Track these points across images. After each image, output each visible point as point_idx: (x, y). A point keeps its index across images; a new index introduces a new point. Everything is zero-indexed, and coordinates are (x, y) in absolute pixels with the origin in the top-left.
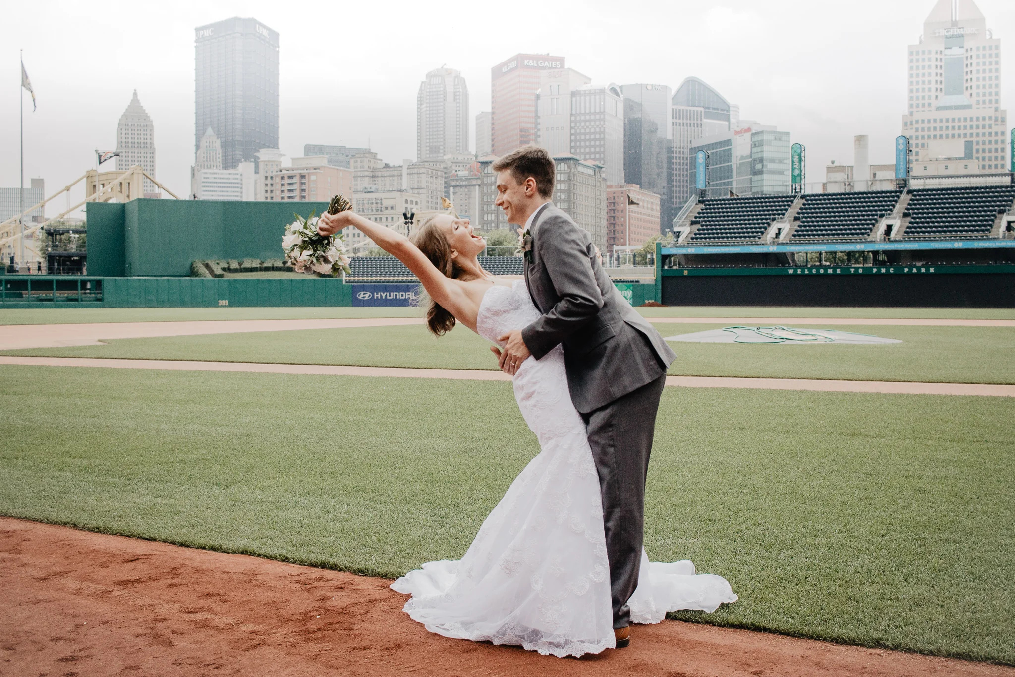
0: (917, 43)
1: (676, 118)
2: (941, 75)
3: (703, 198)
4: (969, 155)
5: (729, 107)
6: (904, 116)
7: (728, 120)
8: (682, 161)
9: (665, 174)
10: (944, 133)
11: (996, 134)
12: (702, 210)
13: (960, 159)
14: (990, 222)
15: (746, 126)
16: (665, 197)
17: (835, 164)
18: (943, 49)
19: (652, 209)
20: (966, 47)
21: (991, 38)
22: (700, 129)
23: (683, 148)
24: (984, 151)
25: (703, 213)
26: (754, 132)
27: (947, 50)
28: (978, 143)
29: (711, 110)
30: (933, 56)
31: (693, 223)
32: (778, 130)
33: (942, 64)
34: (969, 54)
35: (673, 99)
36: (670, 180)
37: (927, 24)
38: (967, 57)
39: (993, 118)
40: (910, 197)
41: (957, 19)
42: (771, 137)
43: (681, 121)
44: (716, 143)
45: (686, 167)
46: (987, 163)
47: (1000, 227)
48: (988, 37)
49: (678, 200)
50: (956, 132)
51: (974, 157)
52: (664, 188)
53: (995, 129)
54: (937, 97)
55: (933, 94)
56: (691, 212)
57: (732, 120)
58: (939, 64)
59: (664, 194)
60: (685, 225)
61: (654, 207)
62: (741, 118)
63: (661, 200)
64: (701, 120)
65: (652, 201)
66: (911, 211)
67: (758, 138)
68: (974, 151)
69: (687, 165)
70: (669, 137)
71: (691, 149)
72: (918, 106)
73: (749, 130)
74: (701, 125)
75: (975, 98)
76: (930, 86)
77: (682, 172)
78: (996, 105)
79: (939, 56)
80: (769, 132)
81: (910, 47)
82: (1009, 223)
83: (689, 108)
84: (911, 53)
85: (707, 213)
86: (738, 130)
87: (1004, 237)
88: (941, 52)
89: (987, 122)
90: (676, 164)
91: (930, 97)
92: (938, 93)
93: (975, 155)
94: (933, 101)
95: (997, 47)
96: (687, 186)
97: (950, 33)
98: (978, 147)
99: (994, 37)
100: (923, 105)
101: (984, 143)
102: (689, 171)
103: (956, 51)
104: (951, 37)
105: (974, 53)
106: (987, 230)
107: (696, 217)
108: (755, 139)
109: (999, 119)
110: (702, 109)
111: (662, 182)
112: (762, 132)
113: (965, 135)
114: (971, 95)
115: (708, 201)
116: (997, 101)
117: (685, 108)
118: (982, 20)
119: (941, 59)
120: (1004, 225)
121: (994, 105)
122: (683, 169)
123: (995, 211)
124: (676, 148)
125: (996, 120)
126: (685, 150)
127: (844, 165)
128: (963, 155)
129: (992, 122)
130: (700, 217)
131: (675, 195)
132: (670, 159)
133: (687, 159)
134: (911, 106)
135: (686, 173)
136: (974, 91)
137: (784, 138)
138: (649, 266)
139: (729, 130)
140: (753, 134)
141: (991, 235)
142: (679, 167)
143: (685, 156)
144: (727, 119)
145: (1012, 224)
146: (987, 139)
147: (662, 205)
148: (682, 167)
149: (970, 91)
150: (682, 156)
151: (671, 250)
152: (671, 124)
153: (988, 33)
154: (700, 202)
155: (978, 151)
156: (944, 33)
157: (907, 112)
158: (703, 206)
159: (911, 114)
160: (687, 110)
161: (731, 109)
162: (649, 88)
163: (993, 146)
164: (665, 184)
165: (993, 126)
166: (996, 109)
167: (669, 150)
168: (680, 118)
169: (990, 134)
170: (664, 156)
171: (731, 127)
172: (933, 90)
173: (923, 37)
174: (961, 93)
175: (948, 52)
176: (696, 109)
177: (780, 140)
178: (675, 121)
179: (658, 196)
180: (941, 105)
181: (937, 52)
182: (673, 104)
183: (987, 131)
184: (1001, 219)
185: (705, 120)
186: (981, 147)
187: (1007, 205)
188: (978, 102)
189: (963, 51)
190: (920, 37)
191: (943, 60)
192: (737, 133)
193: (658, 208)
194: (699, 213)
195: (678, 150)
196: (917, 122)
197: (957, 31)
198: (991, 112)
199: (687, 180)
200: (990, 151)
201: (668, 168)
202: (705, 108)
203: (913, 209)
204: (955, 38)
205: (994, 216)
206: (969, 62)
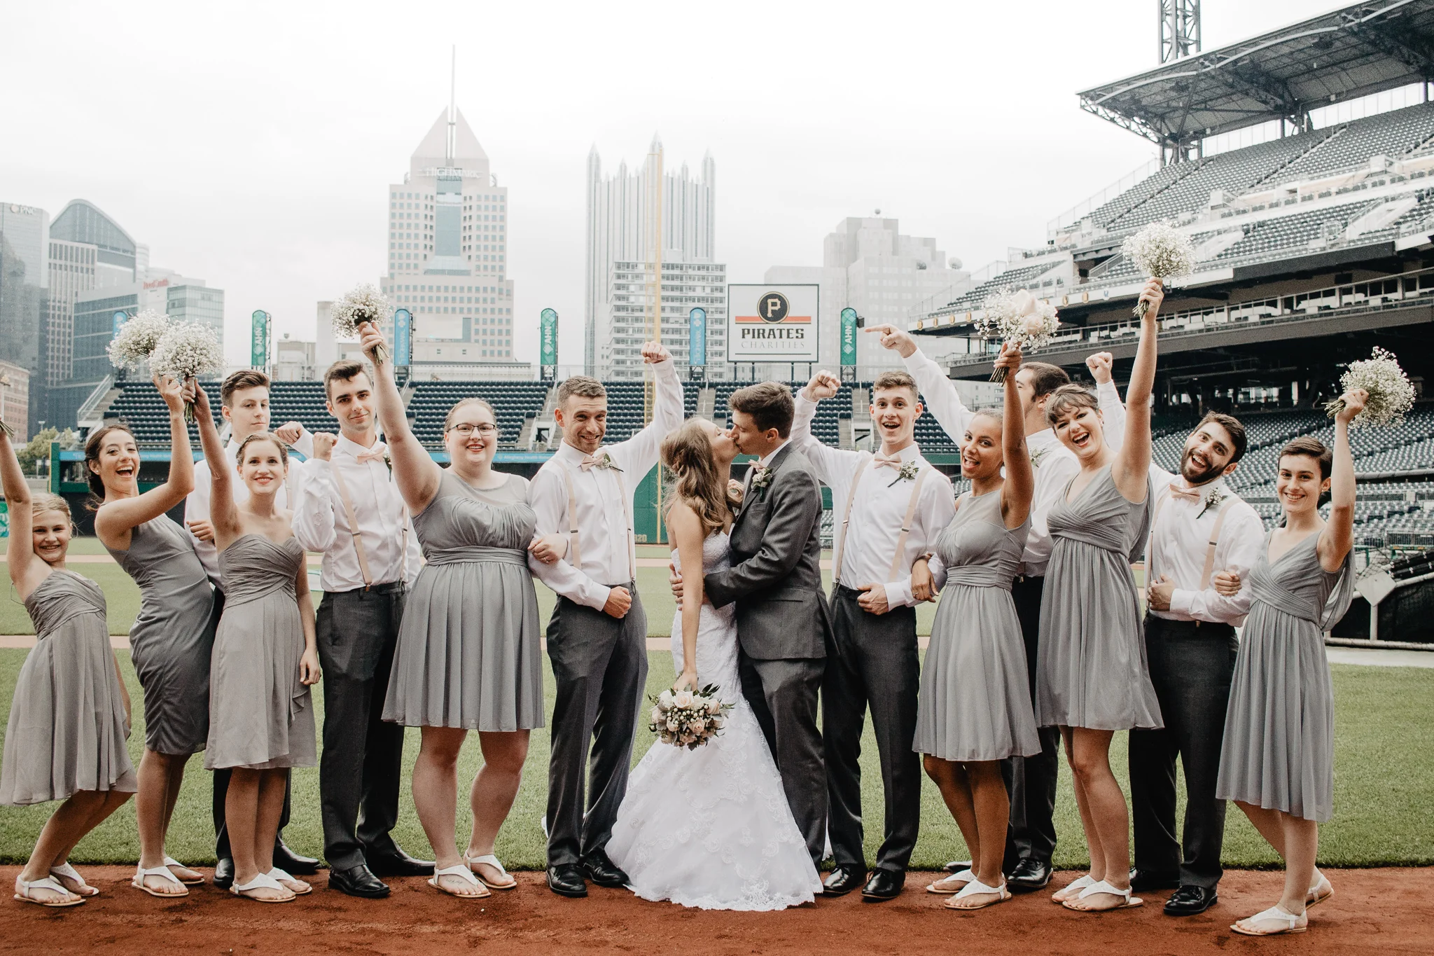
0: (402, 183)
1: (55, 258)
2: (431, 227)
3: (121, 379)
4: (467, 338)
5: (135, 247)
6: (382, 279)
7: (133, 266)
8: (62, 321)
9: (36, 340)
10: (434, 305)
11: (500, 310)
12: (121, 397)
13: (457, 341)
14: (517, 429)
15: (160, 277)
16: (35, 373)
17: (291, 339)
18: (434, 194)
19: (16, 391)
20: (463, 195)
21: (495, 185)
22: (91, 276)
23: (65, 302)
24: (485, 332)
25: (123, 402)
26: (172, 285)
27: (440, 196)
28: (477, 321)
29: (108, 250)
30: (422, 203)
31: (107, 416)
32: (208, 286)
33: (434, 214)
34: (467, 204)
35: (51, 227)
36: (43, 349)
37: (415, 160)
38: (465, 208)
39: (497, 290)
40: (414, 391)
41: (454, 156)
42: (198, 295)
43: (63, 262)
44: (117, 299)
45: (68, 330)
46: (488, 348)
47: (529, 435)
48: (492, 184)
49: (56, 379)
50: (450, 305)
51: (473, 341)
52: (34, 359)
53: (498, 305)
54: (425, 256)
55: (421, 252)
56: (104, 399)
57: (140, 267)
58: (429, 213)
59: (34, 368)
60: (95, 419)
61: (20, 388)
62: (151, 265)
63: (30, 378)
64: (93, 262)
65: (16, 378)
66: (415, 411)
67: (179, 295)
68: (473, 332)
69: (70, 327)
70: (44, 285)
71: (77, 304)
72: (400, 267)
73: (164, 283)
74: (93, 270)
75: (474, 261)
76: (416, 242)
77: (62, 338)
78: (501, 274)
79: (429, 203)
80: (194, 288)
81: (391, 186)
82: (540, 430)
83: (76, 244)
84: (393, 196)
85: (129, 402)
86: (149, 281)
87: (534, 449)
88: (432, 197)
89: (489, 295)
90: (53, 326)
91: (416, 256)
92: (428, 252)
93: (473, 337)
94: (421, 261)
95: (503, 199)
96: (69, 359)
97: (445, 174)
98: (477, 327)
99: (499, 185)
100: (408, 266)
101: (485, 322)
102: (73, 337)
103: (450, 198)
104: (446, 179)
105: (474, 203)
106: (514, 439)
107: (112, 408)
108: (173, 297)
109: (505, 292)
110: (95, 247)
111: (32, 350)
112: (184, 287)
113: (462, 310)
114: (470, 257)
115: (130, 385)
116: (502, 268)
117: (70, 244)
118: (485, 162)
119: (432, 207)
120: (534, 433)
121: (498, 273)
122: (64, 333)
123: (523, 414)
124: (54, 301)
125: (501, 292)
126: (68, 306)
127: (303, 341)
128: (460, 336)
129: (496, 295)
130: (118, 408)
131: (50, 370)
132: (44, 317)
133: (70, 318)
134: (392, 266)
135: (67, 339)
136: (473, 253)
137: (215, 298)
138: (39, 477)
139: (134, 281)
140: (170, 290)
141: (519, 446)
142: (57, 329)
143: (68, 314)
144: (132, 263)
145: (543, 432)
146: (489, 316)
147: (31, 385)
148: (62, 330)
149: (468, 253)
150: (63, 313)
151: (74, 454)
152: (47, 265)
153: (491, 178)
154: (117, 385)
155: (477, 332)
156: (436, 173)
157: (386, 275)
158: (122, 392)
159: (392, 276)
160: (72, 248)
161: (138, 250)
162: (15, 209)
163: (496, 327)
164: (36, 354)
165: (497, 300)
166: (501, 279)
167: (44, 304)
168: (61, 258)
169: (493, 311)
170: (36, 315)
171: (138, 276)
172: (421, 246)
173: (409, 175)
174: (457, 254)
175: (440, 198)
176: (86, 246)
177: (210, 299)
178: (53, 261)
179: (26, 371)
180: (431, 268)
181: (426, 197)
182: (51, 237)
183: (489, 306)
184: (530, 425)
185: (98, 264)
186: (481, 327)
187: (537, 408)
188: (478, 268)
189: (459, 199)
190: (406, 175)
191: (435, 209)
192: (147, 286)
193: (26, 389)
194: (116, 402)
195: (58, 304)
196: (399, 287)
197: (453, 173)
198: (494, 283)
199: (69, 350)
200: (492, 333)
201: (41, 330)
202: (100, 246)
203: (417, 408)
204: (449, 182)
205: (522, 421)
206: (468, 214)
